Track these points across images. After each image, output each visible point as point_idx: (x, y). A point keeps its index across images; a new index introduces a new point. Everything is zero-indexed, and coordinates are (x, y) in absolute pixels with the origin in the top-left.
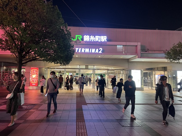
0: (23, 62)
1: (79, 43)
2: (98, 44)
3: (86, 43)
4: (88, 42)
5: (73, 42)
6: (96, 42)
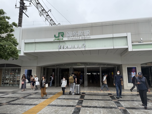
1: (62, 40)
2: (81, 39)
3: (68, 40)
4: (71, 38)
5: (55, 39)
6: (78, 37)
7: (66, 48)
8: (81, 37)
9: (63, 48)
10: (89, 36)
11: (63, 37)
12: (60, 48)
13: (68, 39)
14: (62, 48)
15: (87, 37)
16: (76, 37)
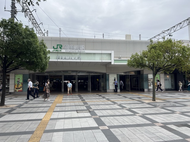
0: (7, 71)
1: (60, 52)
2: (77, 52)
4: (68, 51)
5: (54, 50)
6: (75, 50)
7: (64, 59)
8: (77, 50)
9: (62, 59)
10: (84, 51)
11: (61, 49)
12: (59, 59)
13: (66, 51)
14: (60, 59)
15: (82, 51)
16: (73, 50)
